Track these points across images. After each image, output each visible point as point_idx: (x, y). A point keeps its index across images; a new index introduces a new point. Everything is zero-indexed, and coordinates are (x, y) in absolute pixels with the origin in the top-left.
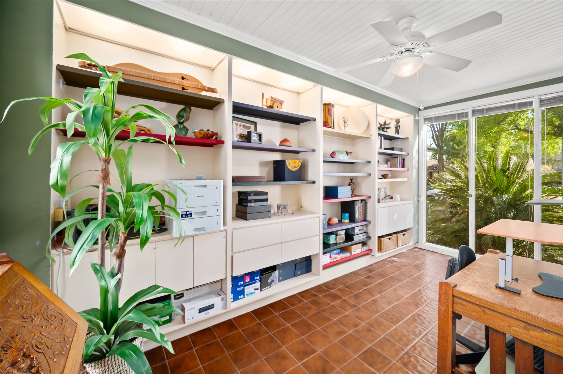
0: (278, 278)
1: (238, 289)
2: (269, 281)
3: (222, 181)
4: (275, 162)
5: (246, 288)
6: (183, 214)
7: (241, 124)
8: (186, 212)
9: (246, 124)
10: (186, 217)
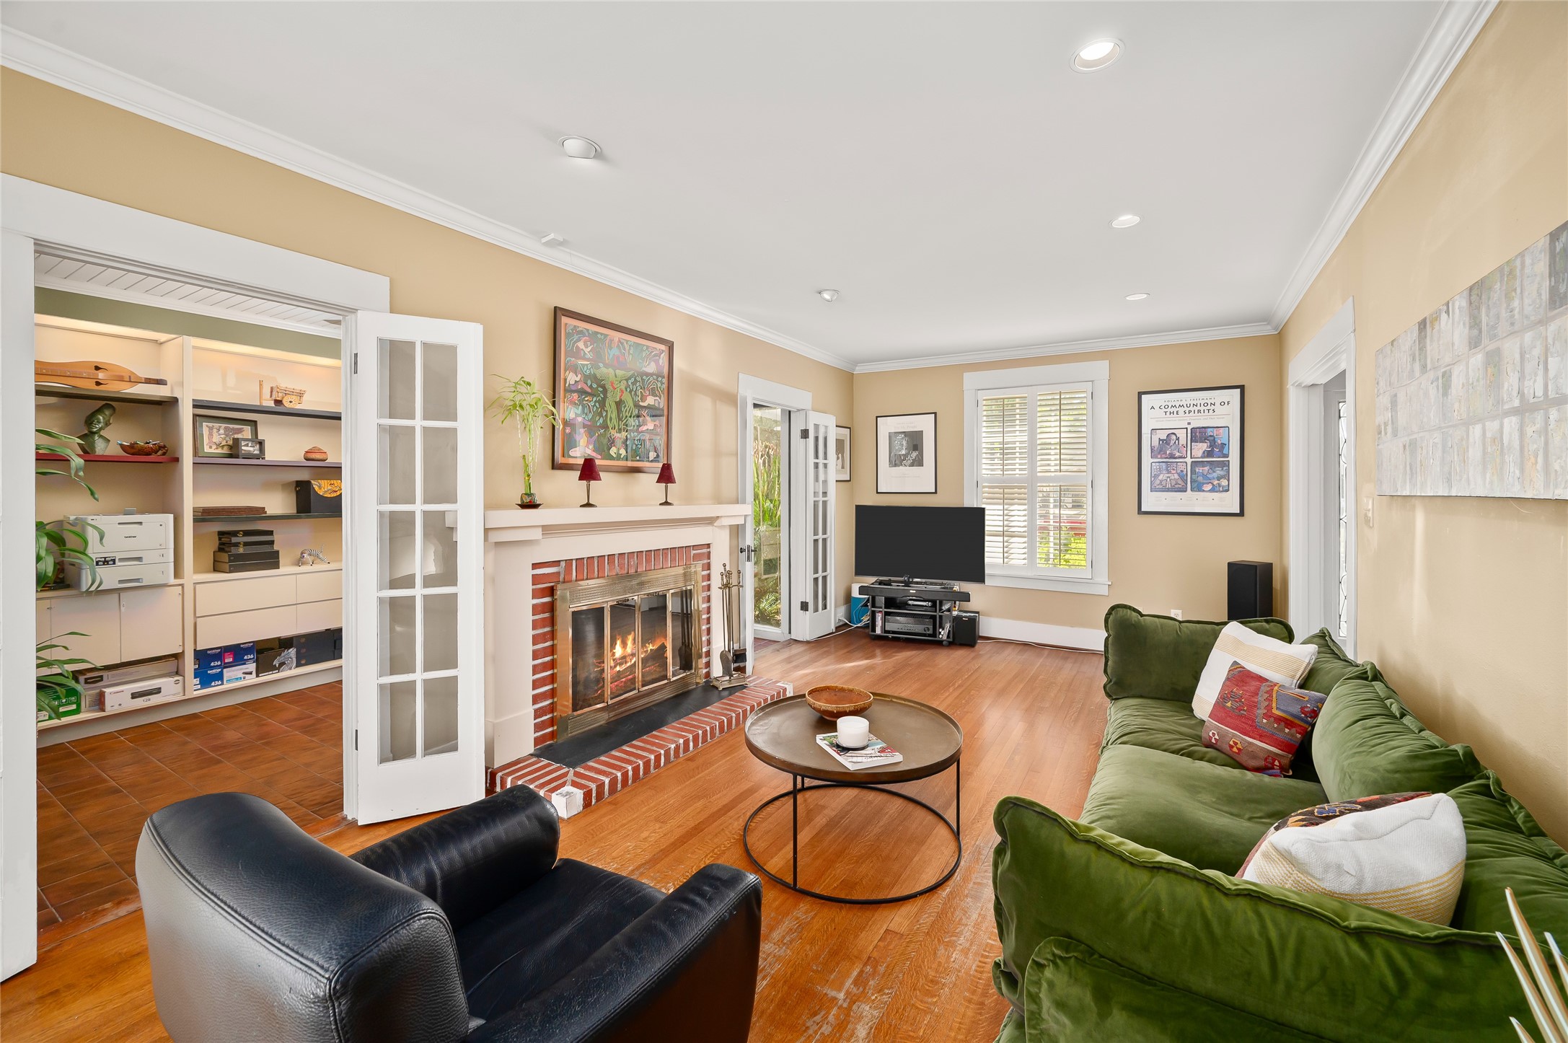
0: (295, 659)
1: (209, 672)
2: (276, 663)
3: (171, 516)
4: (299, 483)
5: (225, 670)
6: (100, 561)
7: (220, 427)
8: (105, 558)
9: (231, 426)
10: (104, 564)
